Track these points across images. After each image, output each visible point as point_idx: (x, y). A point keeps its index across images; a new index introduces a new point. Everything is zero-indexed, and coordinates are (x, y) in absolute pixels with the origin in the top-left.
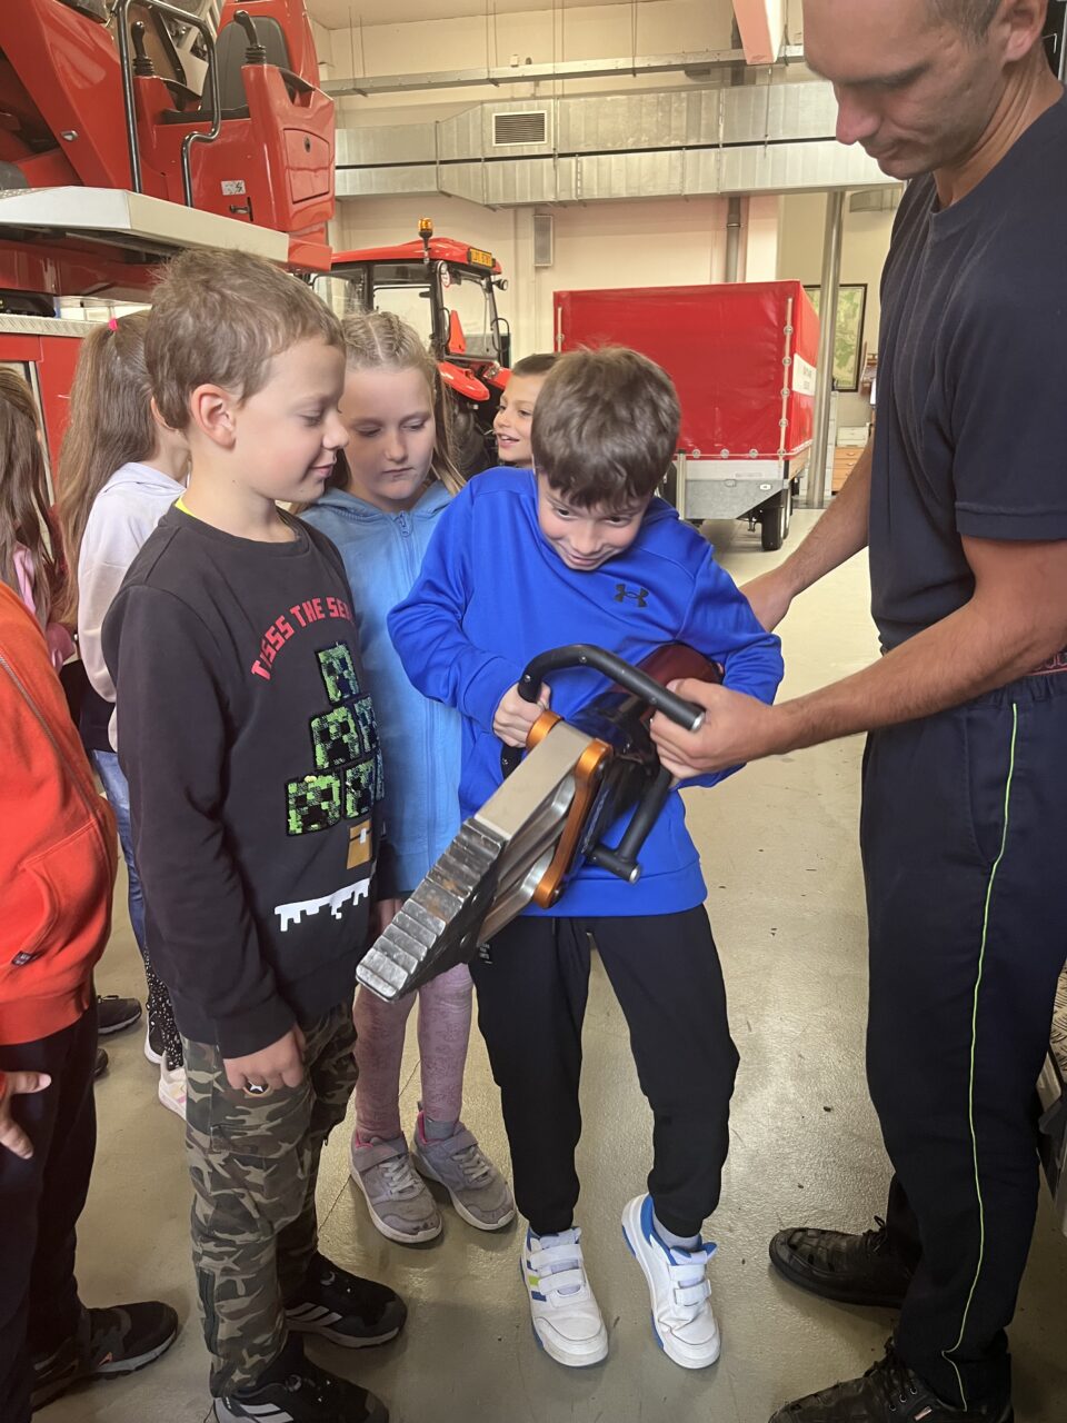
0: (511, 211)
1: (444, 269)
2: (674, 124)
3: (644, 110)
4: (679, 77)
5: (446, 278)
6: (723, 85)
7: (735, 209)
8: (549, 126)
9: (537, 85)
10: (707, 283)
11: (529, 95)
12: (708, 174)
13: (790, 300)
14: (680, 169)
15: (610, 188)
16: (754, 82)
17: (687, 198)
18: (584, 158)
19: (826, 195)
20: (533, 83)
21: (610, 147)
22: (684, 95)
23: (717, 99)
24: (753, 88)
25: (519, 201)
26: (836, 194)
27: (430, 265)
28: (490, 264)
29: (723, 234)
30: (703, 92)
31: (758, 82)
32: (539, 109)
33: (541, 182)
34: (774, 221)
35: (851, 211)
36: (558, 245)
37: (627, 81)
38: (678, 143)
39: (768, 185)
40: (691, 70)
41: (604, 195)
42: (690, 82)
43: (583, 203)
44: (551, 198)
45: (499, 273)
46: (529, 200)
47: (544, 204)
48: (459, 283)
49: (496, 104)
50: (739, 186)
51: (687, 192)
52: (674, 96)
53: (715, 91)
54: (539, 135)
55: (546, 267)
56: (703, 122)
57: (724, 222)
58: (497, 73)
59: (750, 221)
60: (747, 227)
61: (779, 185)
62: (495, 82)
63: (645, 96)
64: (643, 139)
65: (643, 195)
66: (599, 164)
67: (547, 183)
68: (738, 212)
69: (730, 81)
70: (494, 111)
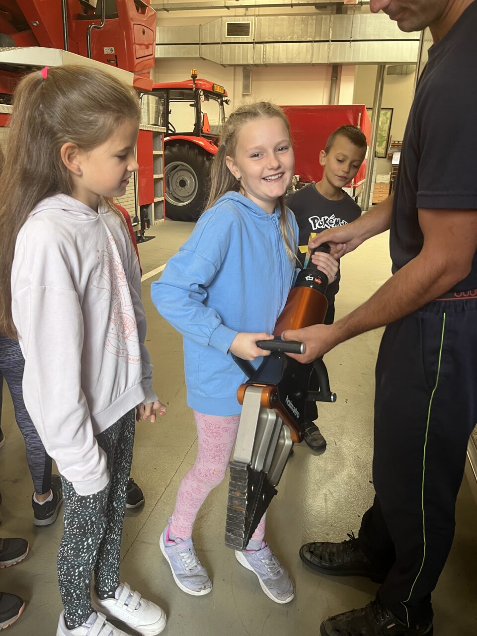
0: (233, 68)
1: (202, 93)
2: (309, 30)
3: (296, 23)
4: (312, 9)
5: (202, 98)
6: (332, 13)
7: (335, 71)
8: (252, 29)
9: (247, 10)
10: (321, 104)
11: (243, 14)
12: (324, 54)
13: (360, 114)
14: (311, 50)
15: (278, 59)
16: (346, 13)
17: (314, 65)
18: (267, 44)
19: (377, 66)
20: (245, 9)
21: (279, 40)
22: (314, 17)
23: (329, 20)
24: (346, 16)
25: (236, 63)
26: (381, 66)
27: (196, 91)
28: (223, 92)
29: (330, 82)
30: (323, 16)
31: (348, 13)
32: (247, 21)
33: (247, 54)
34: (353, 77)
35: (388, 74)
36: (254, 84)
37: (288, 10)
38: (311, 39)
39: (351, 60)
40: (318, 6)
41: (276, 62)
42: (317, 11)
43: (266, 65)
44: (251, 62)
45: (227, 96)
46: (241, 63)
47: (248, 65)
48: (208, 101)
49: (228, 18)
50: (338, 60)
51: (313, 62)
52: (310, 17)
53: (329, 16)
54: (247, 33)
55: (248, 95)
56: (322, 30)
57: (330, 77)
58: (228, 4)
59: (343, 78)
60: (340, 80)
61: (356, 60)
62: (228, 7)
63: (296, 17)
64: (295, 36)
65: (293, 62)
66: (274, 47)
67: (250, 55)
68: (337, 73)
69: (335, 12)
70: (227, 21)
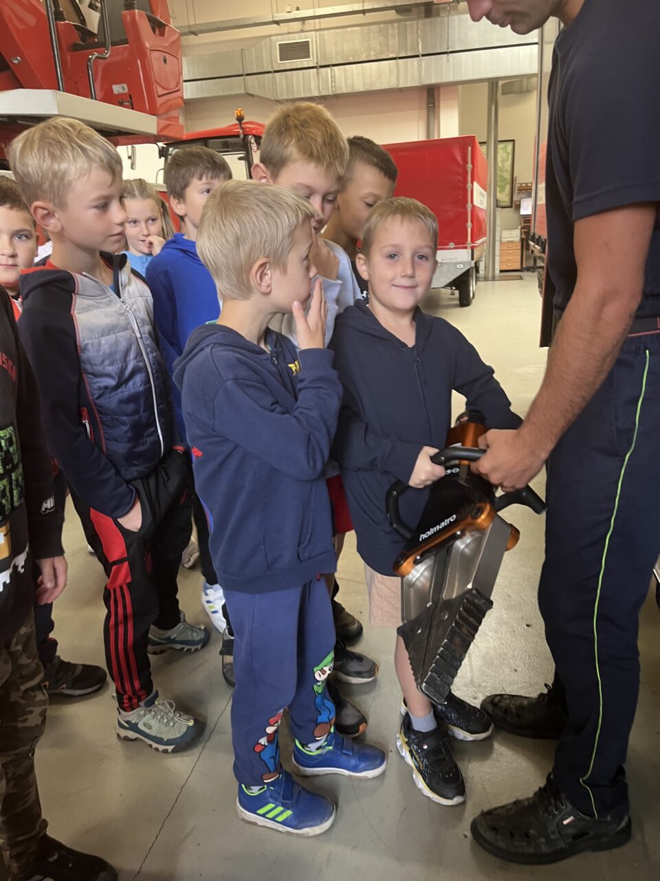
1: (253, 141)
2: (390, 44)
3: (371, 35)
4: (392, 14)
5: (254, 146)
6: (419, 18)
7: (431, 96)
8: (313, 48)
9: (304, 23)
10: (416, 140)
11: (299, 30)
12: (412, 74)
13: (470, 148)
14: (396, 72)
15: (353, 85)
16: (438, 15)
17: (401, 90)
18: (336, 68)
19: (486, 84)
20: (301, 22)
21: (352, 60)
22: (396, 25)
23: (416, 26)
24: (439, 19)
25: (296, 96)
26: (493, 84)
27: (244, 138)
29: (424, 112)
30: (408, 23)
31: (441, 15)
32: (306, 38)
33: (310, 84)
34: (456, 102)
35: (503, 94)
37: (359, 18)
38: (394, 56)
39: (451, 79)
40: (401, 10)
41: (349, 90)
42: (399, 17)
43: (337, 96)
44: (317, 93)
49: (279, 37)
50: (433, 81)
51: (401, 86)
52: (390, 26)
53: (415, 22)
54: (306, 55)
56: (409, 42)
57: (425, 104)
58: (278, 17)
59: (442, 104)
60: (439, 107)
61: (458, 78)
62: (277, 23)
63: (371, 27)
64: (372, 53)
65: (374, 89)
66: (345, 71)
67: (313, 84)
68: (434, 98)
69: (423, 15)
70: (278, 41)
